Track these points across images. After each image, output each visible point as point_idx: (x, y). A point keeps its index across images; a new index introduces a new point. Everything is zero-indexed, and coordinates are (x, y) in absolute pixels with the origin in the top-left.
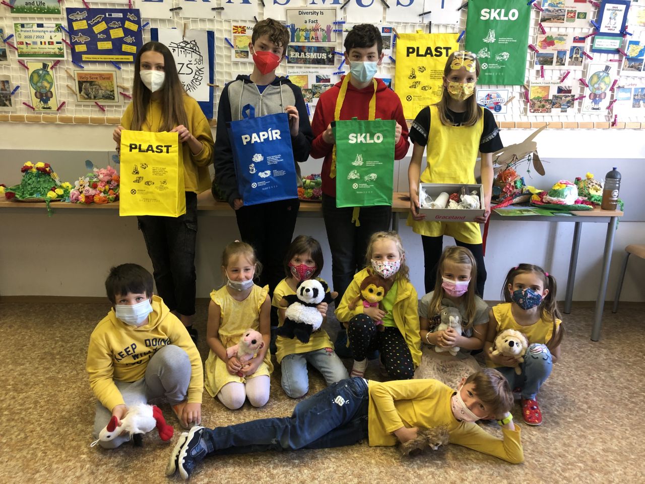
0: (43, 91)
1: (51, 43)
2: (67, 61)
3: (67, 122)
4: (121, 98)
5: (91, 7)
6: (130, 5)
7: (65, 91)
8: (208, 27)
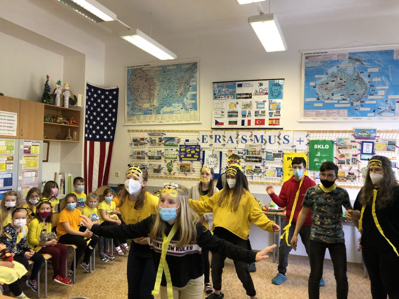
0: (170, 169)
1: (174, 155)
2: (178, 160)
3: (175, 178)
4: (192, 171)
5: (187, 144)
6: (198, 144)
7: (176, 169)
8: (221, 150)
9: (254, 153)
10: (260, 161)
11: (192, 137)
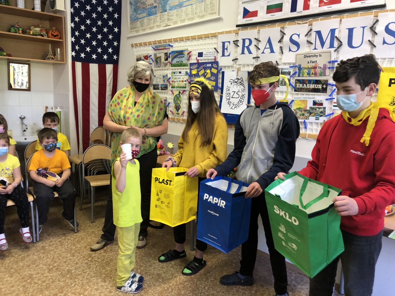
0: (178, 105)
1: (183, 81)
6: (215, 59)
7: (185, 106)
9: (312, 71)
10: (324, 90)
11: (208, 47)
